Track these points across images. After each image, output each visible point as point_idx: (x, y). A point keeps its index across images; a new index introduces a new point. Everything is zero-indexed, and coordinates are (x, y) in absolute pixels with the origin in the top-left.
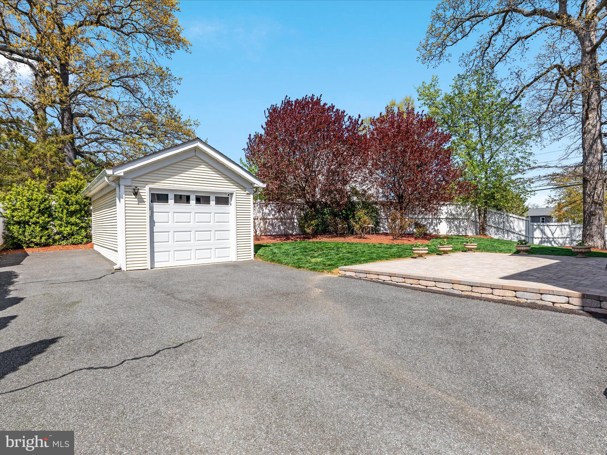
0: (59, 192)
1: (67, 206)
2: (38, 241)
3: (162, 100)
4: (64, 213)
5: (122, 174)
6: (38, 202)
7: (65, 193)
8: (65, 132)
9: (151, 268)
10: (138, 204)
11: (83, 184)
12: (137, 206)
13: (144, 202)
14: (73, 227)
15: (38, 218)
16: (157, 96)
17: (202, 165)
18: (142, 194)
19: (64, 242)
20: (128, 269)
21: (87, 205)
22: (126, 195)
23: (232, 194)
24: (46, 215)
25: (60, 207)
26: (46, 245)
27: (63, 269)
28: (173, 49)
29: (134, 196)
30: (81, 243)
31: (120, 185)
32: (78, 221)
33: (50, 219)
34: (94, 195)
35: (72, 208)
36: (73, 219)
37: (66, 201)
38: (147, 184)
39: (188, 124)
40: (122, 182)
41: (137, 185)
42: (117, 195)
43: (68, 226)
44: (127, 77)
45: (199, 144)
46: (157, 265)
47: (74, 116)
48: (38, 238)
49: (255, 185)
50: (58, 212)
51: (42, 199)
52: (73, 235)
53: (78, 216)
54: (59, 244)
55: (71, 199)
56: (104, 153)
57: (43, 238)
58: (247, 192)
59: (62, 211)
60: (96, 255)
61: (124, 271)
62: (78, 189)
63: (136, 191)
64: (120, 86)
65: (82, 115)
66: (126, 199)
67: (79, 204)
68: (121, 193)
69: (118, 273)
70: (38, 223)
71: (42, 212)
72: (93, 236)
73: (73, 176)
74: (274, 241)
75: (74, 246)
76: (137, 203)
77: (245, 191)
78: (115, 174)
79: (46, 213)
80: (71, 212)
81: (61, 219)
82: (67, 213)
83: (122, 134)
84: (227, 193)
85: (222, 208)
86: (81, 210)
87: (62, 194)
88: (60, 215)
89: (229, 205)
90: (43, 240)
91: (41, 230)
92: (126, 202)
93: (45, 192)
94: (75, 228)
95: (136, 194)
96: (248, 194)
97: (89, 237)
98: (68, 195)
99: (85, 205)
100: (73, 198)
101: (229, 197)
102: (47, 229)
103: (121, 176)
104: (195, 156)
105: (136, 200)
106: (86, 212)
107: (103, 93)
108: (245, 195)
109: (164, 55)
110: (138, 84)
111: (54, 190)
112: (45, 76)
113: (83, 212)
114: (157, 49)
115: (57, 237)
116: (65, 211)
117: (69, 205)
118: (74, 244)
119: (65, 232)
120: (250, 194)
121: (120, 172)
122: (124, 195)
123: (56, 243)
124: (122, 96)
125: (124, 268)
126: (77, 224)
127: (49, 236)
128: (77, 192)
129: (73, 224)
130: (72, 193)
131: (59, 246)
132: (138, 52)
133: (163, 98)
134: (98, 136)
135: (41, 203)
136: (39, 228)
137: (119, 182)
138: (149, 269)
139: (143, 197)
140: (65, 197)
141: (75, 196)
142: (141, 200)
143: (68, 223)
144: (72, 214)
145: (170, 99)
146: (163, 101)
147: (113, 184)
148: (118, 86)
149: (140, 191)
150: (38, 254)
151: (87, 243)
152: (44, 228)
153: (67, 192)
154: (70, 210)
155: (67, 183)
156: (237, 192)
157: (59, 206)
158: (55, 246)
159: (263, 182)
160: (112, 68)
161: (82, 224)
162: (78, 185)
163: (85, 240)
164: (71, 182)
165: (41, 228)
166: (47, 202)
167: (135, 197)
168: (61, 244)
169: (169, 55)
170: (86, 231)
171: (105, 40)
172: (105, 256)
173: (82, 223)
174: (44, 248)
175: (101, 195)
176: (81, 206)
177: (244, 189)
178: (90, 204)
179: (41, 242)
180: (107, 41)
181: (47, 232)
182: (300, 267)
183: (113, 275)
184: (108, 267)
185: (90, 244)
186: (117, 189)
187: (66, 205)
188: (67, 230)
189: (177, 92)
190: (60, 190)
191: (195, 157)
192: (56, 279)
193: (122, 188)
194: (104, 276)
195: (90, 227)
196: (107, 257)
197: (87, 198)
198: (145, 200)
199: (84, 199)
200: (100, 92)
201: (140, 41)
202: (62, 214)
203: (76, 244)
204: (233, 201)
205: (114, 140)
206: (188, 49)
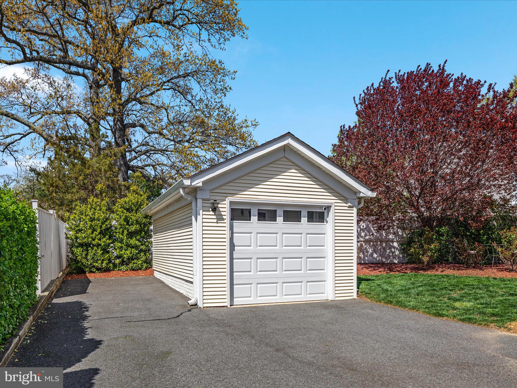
0: (120, 210)
1: (127, 226)
2: (99, 266)
3: (214, 99)
4: (125, 235)
5: (200, 184)
6: (100, 222)
7: (125, 211)
8: (117, 145)
9: (231, 306)
10: (217, 223)
11: (142, 200)
12: (216, 225)
13: (223, 219)
14: (133, 249)
15: (100, 240)
16: (209, 96)
17: (292, 169)
18: (221, 209)
19: (123, 268)
20: (205, 305)
21: (147, 225)
22: (203, 211)
23: (328, 208)
24: (107, 237)
25: (121, 228)
26: (107, 270)
27: (132, 301)
28: (227, 36)
29: (211, 213)
30: (140, 269)
31: (196, 199)
32: (138, 243)
33: (111, 241)
34: (156, 213)
35: (133, 228)
36: (133, 241)
37: (126, 220)
38: (227, 197)
39: (244, 125)
40: (199, 195)
41: (217, 198)
42: (194, 212)
43: (128, 249)
44: (179, 76)
45: (290, 141)
46: (237, 301)
47: (126, 127)
48: (100, 262)
49: (361, 195)
50: (119, 233)
51: (103, 219)
52: (133, 260)
53: (138, 237)
54: (119, 270)
55: (131, 219)
56: (153, 166)
57: (105, 262)
58: (349, 204)
59: (123, 231)
60: (160, 285)
61: (200, 308)
62: (139, 206)
63: (216, 205)
64: (171, 88)
65: (134, 126)
66: (204, 217)
67: (139, 224)
68: (198, 209)
69: (195, 311)
70: (100, 245)
71: (103, 233)
72: (153, 262)
73: (133, 191)
74: (376, 273)
75: (134, 272)
76: (215, 221)
77: (346, 203)
78: (193, 184)
79: (107, 234)
80: (131, 232)
81: (121, 241)
82: (128, 234)
83: (173, 143)
84: (322, 206)
85: (316, 227)
86: (141, 231)
87: (123, 212)
88: (121, 236)
89: (325, 223)
90: (104, 265)
91: (103, 253)
92: (204, 220)
93: (106, 210)
94: (135, 251)
95: (214, 209)
96: (349, 207)
97: (149, 262)
98: (128, 214)
99: (145, 225)
100: (133, 217)
101: (326, 212)
102: (108, 252)
103: (199, 187)
104: (285, 157)
105: (215, 217)
106: (146, 233)
107: (153, 99)
108: (347, 208)
109: (217, 46)
110: (188, 85)
111: (115, 208)
112: (99, 86)
113: (143, 233)
114: (209, 40)
115: (117, 261)
116: (126, 232)
117: (129, 226)
118: (133, 270)
119: (125, 256)
120: (352, 207)
121: (198, 182)
122: (201, 211)
123: (116, 268)
124: (172, 100)
125: (200, 305)
126: (136, 246)
127: (110, 261)
128: (137, 209)
129: (133, 247)
130: (132, 210)
131: (119, 272)
132: (189, 47)
133: (216, 97)
134: (149, 148)
135: (103, 223)
136: (101, 251)
137: (196, 194)
138: (229, 306)
139: (223, 213)
140: (126, 216)
141: (135, 214)
142: (219, 217)
143: (128, 246)
144: (131, 235)
145: (223, 97)
146: (216, 100)
147: (189, 198)
148: (169, 89)
149: (219, 206)
150: (101, 281)
151: (147, 269)
152: (105, 251)
153: (128, 210)
154: (130, 231)
155: (127, 199)
156: (336, 204)
157: (119, 227)
158: (115, 272)
159: (372, 190)
160: (161, 70)
161: (141, 247)
162: (138, 202)
163: (145, 265)
164: (131, 198)
165: (102, 251)
166: (108, 221)
167: (214, 214)
168: (121, 270)
169: (222, 45)
170: (145, 255)
171: (158, 36)
172: (170, 285)
173: (142, 245)
174: (105, 274)
175: (166, 212)
176: (141, 226)
177: (345, 200)
178: (150, 223)
179: (102, 266)
180: (160, 37)
181: (107, 256)
182: (441, 315)
183: (190, 312)
184: (181, 302)
185: (149, 270)
186: (194, 204)
187: (127, 224)
188: (127, 253)
189: (230, 88)
190: (121, 208)
191: (284, 159)
192: (130, 315)
193: (200, 202)
194: (181, 314)
195: (149, 250)
196: (173, 287)
197: (146, 217)
198: (224, 217)
199: (144, 218)
200: (150, 98)
201: (191, 34)
202: (123, 235)
203: (135, 270)
204: (330, 218)
205: (163, 151)
206: (244, 34)
